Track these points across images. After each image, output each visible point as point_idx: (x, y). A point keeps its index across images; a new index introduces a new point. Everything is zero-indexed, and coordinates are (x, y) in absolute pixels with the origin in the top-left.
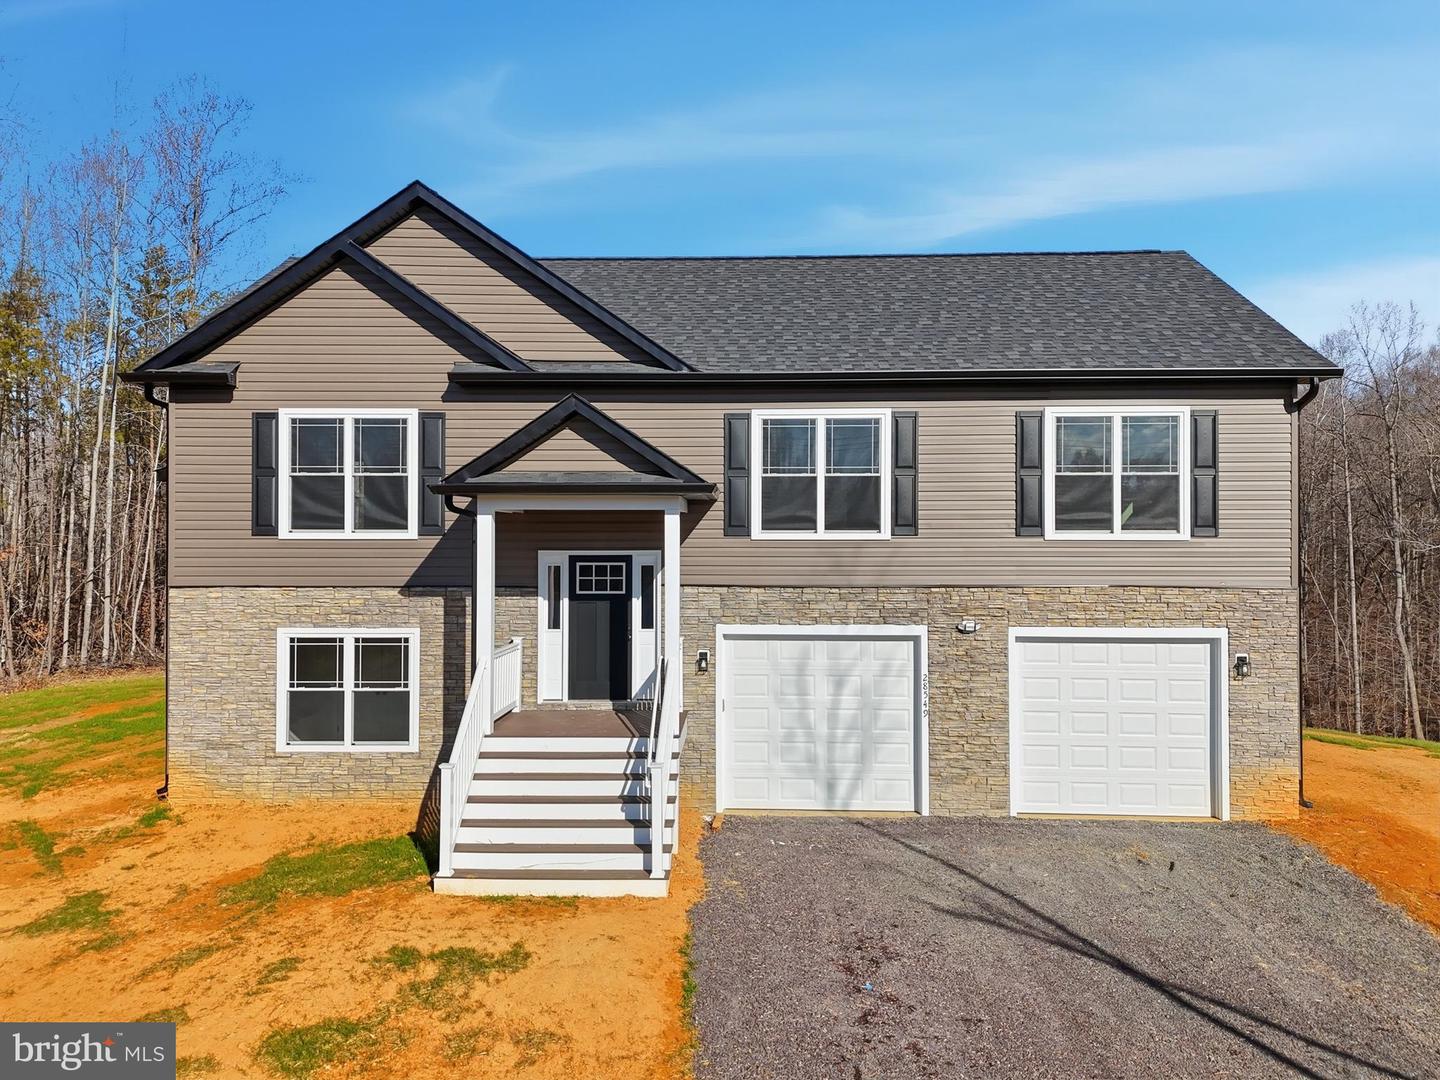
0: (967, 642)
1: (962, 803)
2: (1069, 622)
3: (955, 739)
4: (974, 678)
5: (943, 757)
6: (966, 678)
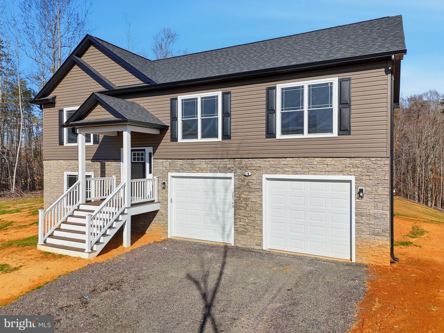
0: (247, 180)
1: (245, 242)
2: (285, 172)
3: (243, 217)
4: (250, 194)
5: (239, 224)
6: (247, 194)
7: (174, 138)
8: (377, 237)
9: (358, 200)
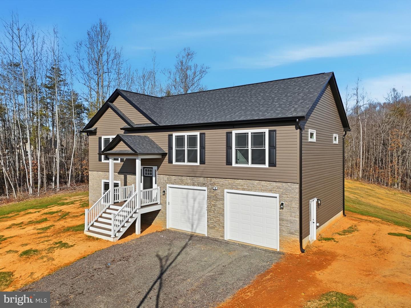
0: (215, 192)
1: (214, 235)
2: (238, 189)
3: (212, 217)
4: (217, 202)
5: (210, 222)
6: (215, 202)
7: (170, 161)
8: (292, 235)
9: (281, 210)
